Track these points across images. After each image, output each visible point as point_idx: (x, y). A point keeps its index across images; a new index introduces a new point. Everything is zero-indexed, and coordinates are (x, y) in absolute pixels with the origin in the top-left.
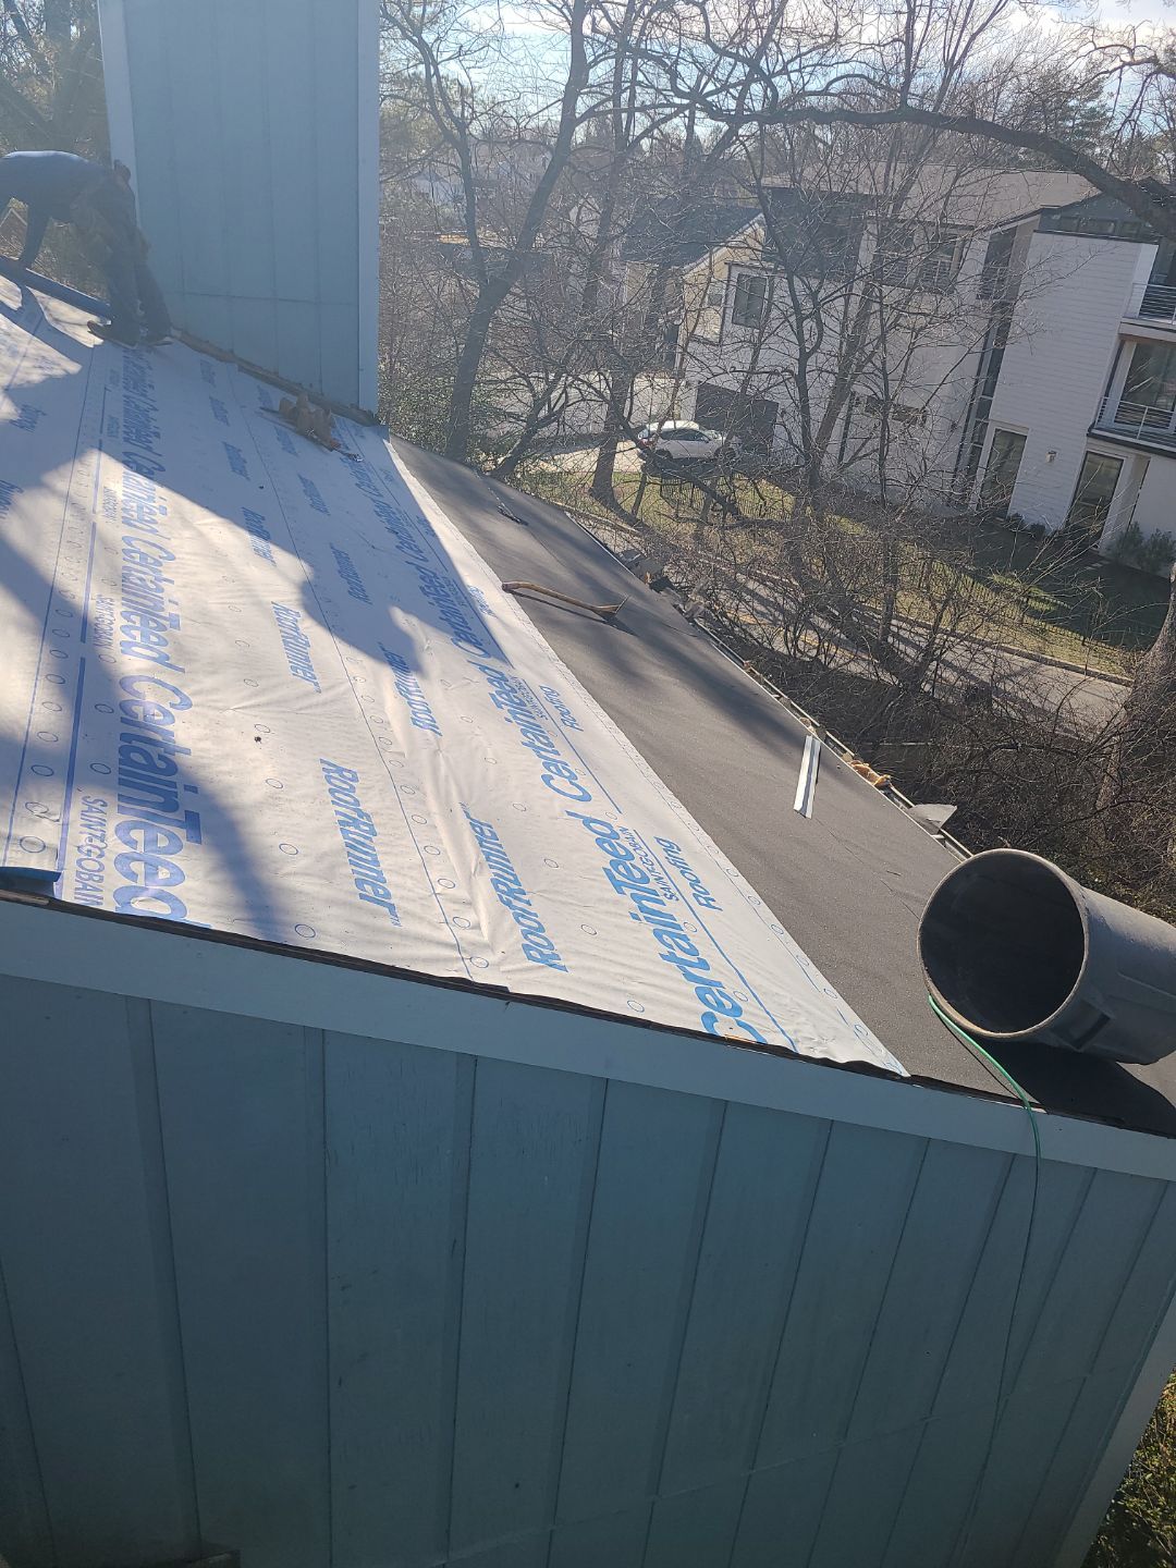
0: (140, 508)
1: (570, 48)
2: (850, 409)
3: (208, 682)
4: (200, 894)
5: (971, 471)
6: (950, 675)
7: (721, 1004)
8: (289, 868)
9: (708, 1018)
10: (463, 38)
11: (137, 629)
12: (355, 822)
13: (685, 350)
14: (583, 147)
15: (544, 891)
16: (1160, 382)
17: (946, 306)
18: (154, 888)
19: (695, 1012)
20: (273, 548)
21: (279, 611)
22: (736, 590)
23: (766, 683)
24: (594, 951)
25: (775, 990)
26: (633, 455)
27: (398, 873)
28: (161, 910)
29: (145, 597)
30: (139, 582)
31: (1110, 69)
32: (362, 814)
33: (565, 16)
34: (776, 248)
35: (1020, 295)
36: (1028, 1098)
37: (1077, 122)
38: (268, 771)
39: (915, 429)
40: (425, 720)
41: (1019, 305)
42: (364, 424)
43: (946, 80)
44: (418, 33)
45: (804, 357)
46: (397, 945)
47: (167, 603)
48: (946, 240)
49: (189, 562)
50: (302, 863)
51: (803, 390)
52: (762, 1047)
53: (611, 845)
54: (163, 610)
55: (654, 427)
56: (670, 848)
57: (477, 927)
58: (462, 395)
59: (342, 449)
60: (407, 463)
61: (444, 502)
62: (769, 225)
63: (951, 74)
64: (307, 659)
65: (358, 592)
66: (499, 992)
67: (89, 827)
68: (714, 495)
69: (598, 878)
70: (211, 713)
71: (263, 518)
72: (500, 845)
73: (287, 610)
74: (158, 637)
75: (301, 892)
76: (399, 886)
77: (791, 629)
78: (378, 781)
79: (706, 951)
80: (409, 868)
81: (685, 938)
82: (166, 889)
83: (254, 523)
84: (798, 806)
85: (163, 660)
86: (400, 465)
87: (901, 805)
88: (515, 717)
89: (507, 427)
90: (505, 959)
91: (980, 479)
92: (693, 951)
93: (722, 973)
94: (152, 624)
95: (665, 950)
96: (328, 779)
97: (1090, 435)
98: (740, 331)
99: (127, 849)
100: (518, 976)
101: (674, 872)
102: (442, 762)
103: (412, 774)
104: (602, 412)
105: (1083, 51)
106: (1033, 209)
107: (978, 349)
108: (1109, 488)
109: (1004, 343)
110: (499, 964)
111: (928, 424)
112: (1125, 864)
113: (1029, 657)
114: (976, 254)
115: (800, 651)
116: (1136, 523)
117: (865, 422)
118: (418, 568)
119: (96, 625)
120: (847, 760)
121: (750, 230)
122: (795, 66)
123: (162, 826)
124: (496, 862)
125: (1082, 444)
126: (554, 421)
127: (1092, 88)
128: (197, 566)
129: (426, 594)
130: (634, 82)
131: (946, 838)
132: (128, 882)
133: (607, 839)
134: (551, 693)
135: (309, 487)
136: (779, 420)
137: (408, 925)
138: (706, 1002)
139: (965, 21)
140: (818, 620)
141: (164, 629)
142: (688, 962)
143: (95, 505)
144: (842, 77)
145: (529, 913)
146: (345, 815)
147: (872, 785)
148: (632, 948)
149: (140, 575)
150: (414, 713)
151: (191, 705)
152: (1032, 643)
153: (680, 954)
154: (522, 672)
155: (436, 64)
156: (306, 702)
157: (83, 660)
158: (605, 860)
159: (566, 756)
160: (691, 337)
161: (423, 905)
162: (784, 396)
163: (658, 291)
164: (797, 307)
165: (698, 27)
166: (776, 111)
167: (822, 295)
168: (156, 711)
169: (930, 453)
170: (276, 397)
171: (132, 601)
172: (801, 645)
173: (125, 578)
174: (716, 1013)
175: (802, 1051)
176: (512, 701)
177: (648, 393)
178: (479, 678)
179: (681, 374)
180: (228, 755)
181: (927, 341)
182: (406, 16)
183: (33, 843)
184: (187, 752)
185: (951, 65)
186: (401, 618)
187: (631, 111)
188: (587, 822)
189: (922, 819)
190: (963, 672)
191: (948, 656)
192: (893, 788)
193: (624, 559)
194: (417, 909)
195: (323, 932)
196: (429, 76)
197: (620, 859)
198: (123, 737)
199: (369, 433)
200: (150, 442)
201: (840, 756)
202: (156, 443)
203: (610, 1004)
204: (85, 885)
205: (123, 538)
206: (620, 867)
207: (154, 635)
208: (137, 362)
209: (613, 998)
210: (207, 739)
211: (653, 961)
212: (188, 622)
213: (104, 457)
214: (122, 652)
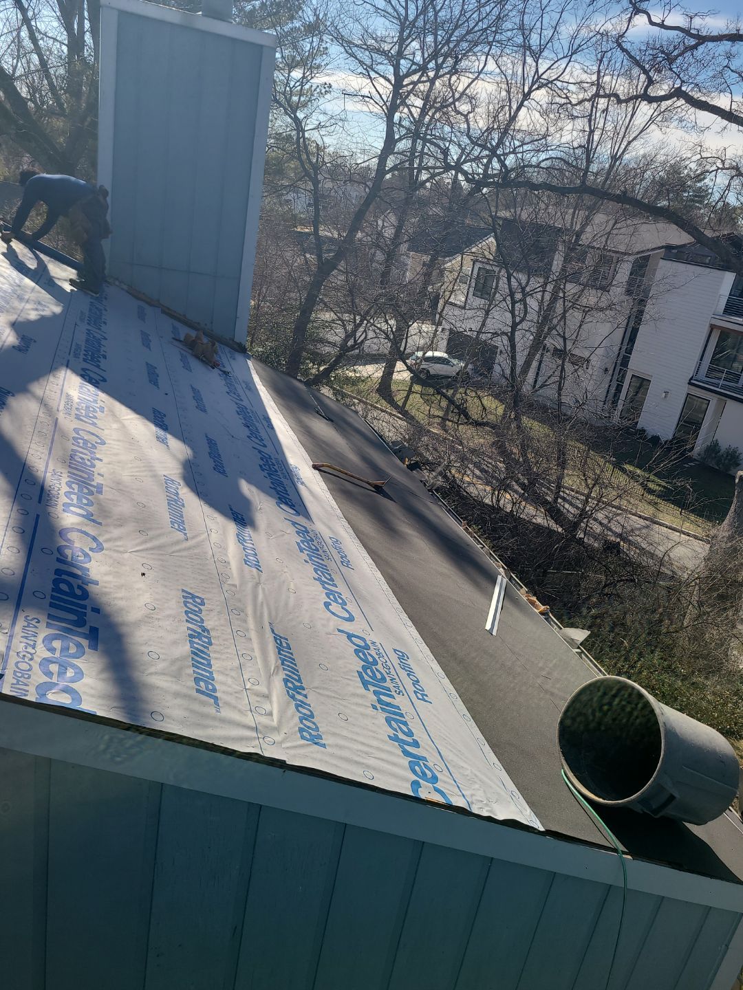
0: (87, 407)
1: (385, 130)
2: (542, 355)
3: (116, 532)
4: (92, 688)
5: (615, 402)
7: (424, 774)
8: (152, 670)
9: (415, 785)
10: (322, 118)
11: (75, 494)
12: (200, 637)
15: (317, 688)
16: (735, 353)
17: (605, 299)
18: (62, 684)
19: (406, 780)
20: (169, 436)
21: (168, 480)
23: (475, 537)
24: (345, 733)
25: (462, 764)
27: (223, 673)
28: (65, 700)
29: (83, 471)
30: (80, 460)
31: (710, 170)
32: (205, 630)
33: (384, 111)
34: (501, 258)
35: (650, 295)
37: (691, 194)
38: (146, 598)
39: (581, 372)
40: (252, 561)
41: (650, 302)
42: (236, 351)
43: (612, 167)
44: (294, 112)
45: (514, 326)
46: (216, 727)
47: (96, 475)
48: (607, 260)
49: (115, 447)
50: (161, 666)
51: (513, 346)
52: (449, 806)
53: (364, 654)
54: (93, 480)
55: (420, 354)
56: (402, 657)
57: (271, 714)
59: (221, 367)
60: (261, 378)
63: (615, 163)
64: (182, 516)
65: (219, 468)
66: (280, 764)
67: (26, 638)
68: (453, 402)
69: (353, 679)
70: (115, 555)
71: (165, 416)
72: (292, 654)
73: (173, 481)
74: (88, 499)
75: (158, 687)
76: (224, 683)
77: (496, 493)
78: (218, 605)
79: (419, 735)
80: (230, 669)
81: (405, 724)
82: (71, 685)
83: (159, 420)
84: (488, 627)
85: (89, 517)
86: (256, 379)
87: (555, 627)
88: (311, 560)
90: (287, 738)
91: (620, 407)
92: (410, 734)
93: (427, 750)
94: (85, 491)
95: (391, 732)
96: (185, 603)
97: (690, 383)
98: (479, 302)
99: (48, 655)
100: (292, 752)
101: (403, 674)
102: (260, 592)
103: (240, 601)
104: (387, 346)
106: (660, 245)
107: (623, 326)
108: (702, 416)
109: (639, 324)
110: (281, 743)
111: (590, 370)
113: (646, 519)
114: (625, 269)
116: (717, 440)
117: (550, 363)
118: (260, 452)
119: (49, 491)
120: (523, 593)
123: (73, 637)
124: (289, 666)
125: (685, 389)
126: (357, 348)
127: (700, 177)
128: (118, 449)
129: (263, 470)
130: (422, 153)
131: (583, 652)
132: (45, 679)
133: (362, 650)
134: (336, 542)
135: (197, 395)
136: (497, 361)
137: (226, 713)
138: (414, 772)
139: (625, 133)
141: (91, 493)
142: (405, 741)
143: (59, 405)
144: (548, 159)
145: (305, 704)
146: (195, 631)
147: (537, 611)
148: (371, 731)
149: (81, 455)
150: (246, 556)
151: (102, 549)
152: (649, 511)
153: (401, 736)
154: (319, 527)
155: (303, 131)
156: (177, 548)
157: (38, 516)
158: (358, 665)
159: (341, 588)
160: (446, 303)
161: (237, 697)
163: (427, 275)
165: (464, 126)
166: (506, 181)
167: (528, 289)
168: (80, 554)
169: (590, 388)
170: (184, 331)
171: (74, 474)
172: (502, 503)
173: (72, 457)
174: (421, 781)
175: (475, 810)
176: (311, 548)
177: (417, 336)
178: (291, 530)
179: (440, 323)
180: (123, 586)
181: (591, 318)
182: (288, 101)
184: (96, 583)
185: (615, 158)
186: (246, 488)
187: (420, 169)
188: (350, 636)
189: (568, 637)
191: (596, 515)
192: (551, 615)
193: (392, 447)
194: (233, 702)
195: (169, 717)
196: (298, 138)
197: (369, 665)
198: (58, 572)
199: (239, 357)
200: (99, 362)
201: (519, 590)
202: (103, 364)
203: (352, 773)
204: (18, 681)
205: (74, 429)
206: (369, 671)
207: (85, 498)
208: (98, 306)
209: (354, 768)
210: (110, 574)
211: (383, 741)
212: (108, 489)
213: (69, 372)
214: (64, 510)
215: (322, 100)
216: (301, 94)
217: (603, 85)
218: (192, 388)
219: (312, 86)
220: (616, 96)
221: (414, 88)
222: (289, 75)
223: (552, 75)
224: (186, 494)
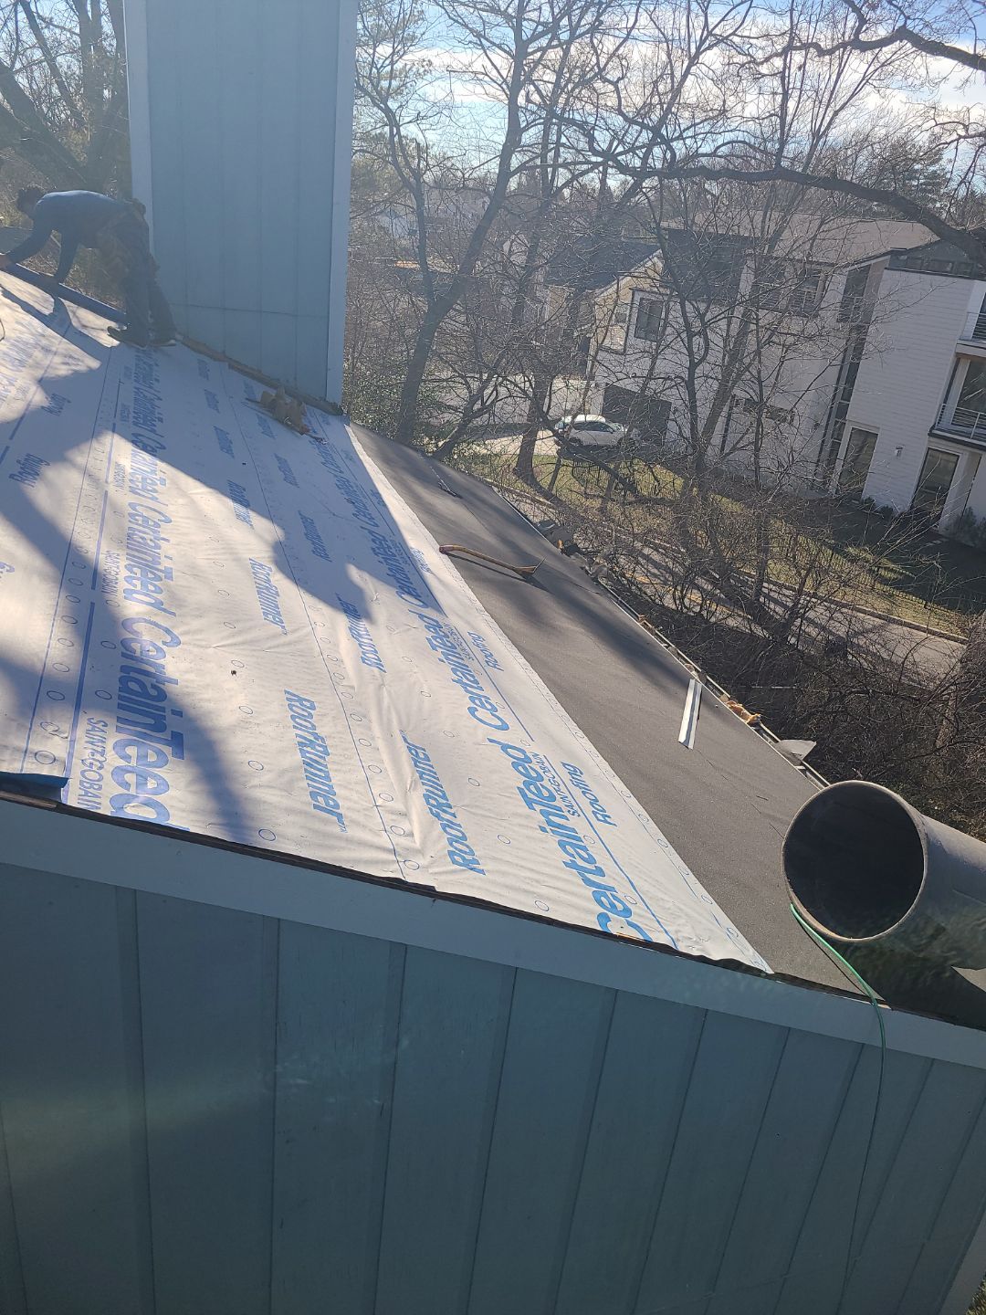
0: (144, 479)
1: (507, 116)
2: (731, 408)
3: (196, 624)
4: (181, 801)
5: (831, 462)
6: (813, 631)
7: (613, 906)
8: (255, 782)
9: (603, 918)
10: (421, 106)
11: (138, 579)
12: (312, 743)
13: (595, 358)
14: (516, 194)
15: (467, 806)
17: (811, 328)
18: (143, 796)
19: (592, 912)
20: (252, 514)
21: (254, 564)
22: (633, 554)
23: (656, 634)
24: (508, 858)
25: (661, 895)
26: (551, 442)
27: (346, 787)
28: (149, 815)
29: (146, 553)
30: (140, 540)
31: (948, 141)
32: (317, 737)
33: (504, 91)
34: (670, 277)
35: (872, 320)
36: (875, 996)
37: (921, 181)
38: (241, 700)
39: (784, 426)
40: (372, 659)
41: (872, 329)
42: (329, 413)
43: (813, 147)
44: (385, 101)
45: (693, 367)
46: (343, 848)
47: (163, 558)
48: (811, 274)
49: (184, 525)
50: (266, 777)
51: (692, 394)
52: (648, 944)
53: (525, 768)
54: (160, 564)
55: (568, 419)
56: (574, 772)
57: (411, 835)
58: (410, 390)
59: (311, 433)
60: (364, 446)
61: (395, 479)
62: (665, 258)
63: (818, 142)
64: (277, 607)
65: (320, 551)
66: (428, 891)
67: (92, 743)
68: (616, 476)
69: (513, 796)
70: (196, 650)
71: (244, 489)
72: (432, 766)
73: (261, 565)
74: (155, 586)
75: (265, 802)
76: (347, 799)
77: (679, 588)
78: (332, 710)
79: (602, 861)
80: (356, 783)
81: (584, 849)
82: (155, 797)
83: (237, 493)
84: (682, 738)
85: (158, 605)
86: (358, 447)
87: (770, 740)
88: (447, 659)
89: (447, 416)
90: (434, 862)
91: (839, 469)
92: (591, 860)
93: (615, 879)
94: (150, 575)
95: (568, 859)
96: (291, 707)
97: (931, 434)
98: (640, 344)
99: (122, 763)
100: (443, 878)
101: (577, 792)
102: (385, 694)
103: (360, 705)
104: (525, 406)
105: (926, 126)
106: (883, 250)
107: (837, 362)
108: (948, 478)
109: (860, 359)
110: (427, 867)
111: (796, 423)
112: (960, 796)
113: (879, 617)
114: (837, 286)
115: (686, 607)
116: (970, 508)
117: (743, 420)
118: (371, 532)
119: (105, 575)
120: (724, 701)
121: (650, 263)
122: (690, 133)
123: (151, 744)
124: (429, 781)
125: (925, 442)
126: (485, 413)
127: (934, 155)
128: (189, 528)
129: (376, 554)
130: (558, 144)
131: (807, 769)
132: (122, 791)
133: (521, 763)
134: (478, 639)
135: (284, 466)
136: (672, 417)
137: (352, 832)
138: (601, 903)
139: (829, 100)
140: (701, 581)
141: (160, 579)
142: (587, 870)
143: (107, 477)
144: (728, 143)
145: (452, 823)
146: (305, 738)
147: (745, 722)
148: (541, 856)
149: (141, 534)
150: (364, 653)
151: (180, 644)
152: (881, 606)
153: (580, 863)
154: (454, 621)
155: (398, 127)
156: (274, 643)
157: (93, 604)
158: (519, 780)
159: (488, 691)
160: (600, 348)
161: (366, 815)
162: (676, 397)
163: (574, 310)
164: (688, 325)
165: (612, 101)
166: (673, 169)
167: (708, 316)
168: (151, 648)
169: (797, 446)
170: (259, 390)
171: (135, 556)
172: (686, 601)
173: (129, 537)
174: (609, 914)
175: (682, 948)
176: (445, 645)
177: (564, 392)
178: (418, 623)
179: (592, 377)
180: (208, 685)
181: (794, 355)
182: (375, 87)
183: (46, 756)
184: (175, 682)
185: (817, 135)
186: (355, 574)
187: (555, 167)
188: (505, 748)
189: (787, 751)
190: (823, 628)
191: (811, 614)
192: (762, 725)
193: (541, 528)
194: (361, 819)
195: (283, 836)
196: (392, 135)
197: (532, 781)
198: (123, 668)
199: (334, 421)
200: (155, 426)
201: (719, 697)
202: (159, 427)
203: (520, 903)
204: (86, 793)
205: (130, 504)
206: (532, 787)
207: (151, 584)
208: (145, 360)
209: (522, 898)
210: (192, 672)
211: (557, 867)
212: (179, 574)
213: (117, 438)
214: (125, 598)
215: (420, 83)
216: (392, 76)
217: (797, 32)
218: (277, 457)
219: (406, 64)
220: (817, 46)
221: (542, 56)
222: (375, 51)
223: (727, 27)
224: (279, 581)
